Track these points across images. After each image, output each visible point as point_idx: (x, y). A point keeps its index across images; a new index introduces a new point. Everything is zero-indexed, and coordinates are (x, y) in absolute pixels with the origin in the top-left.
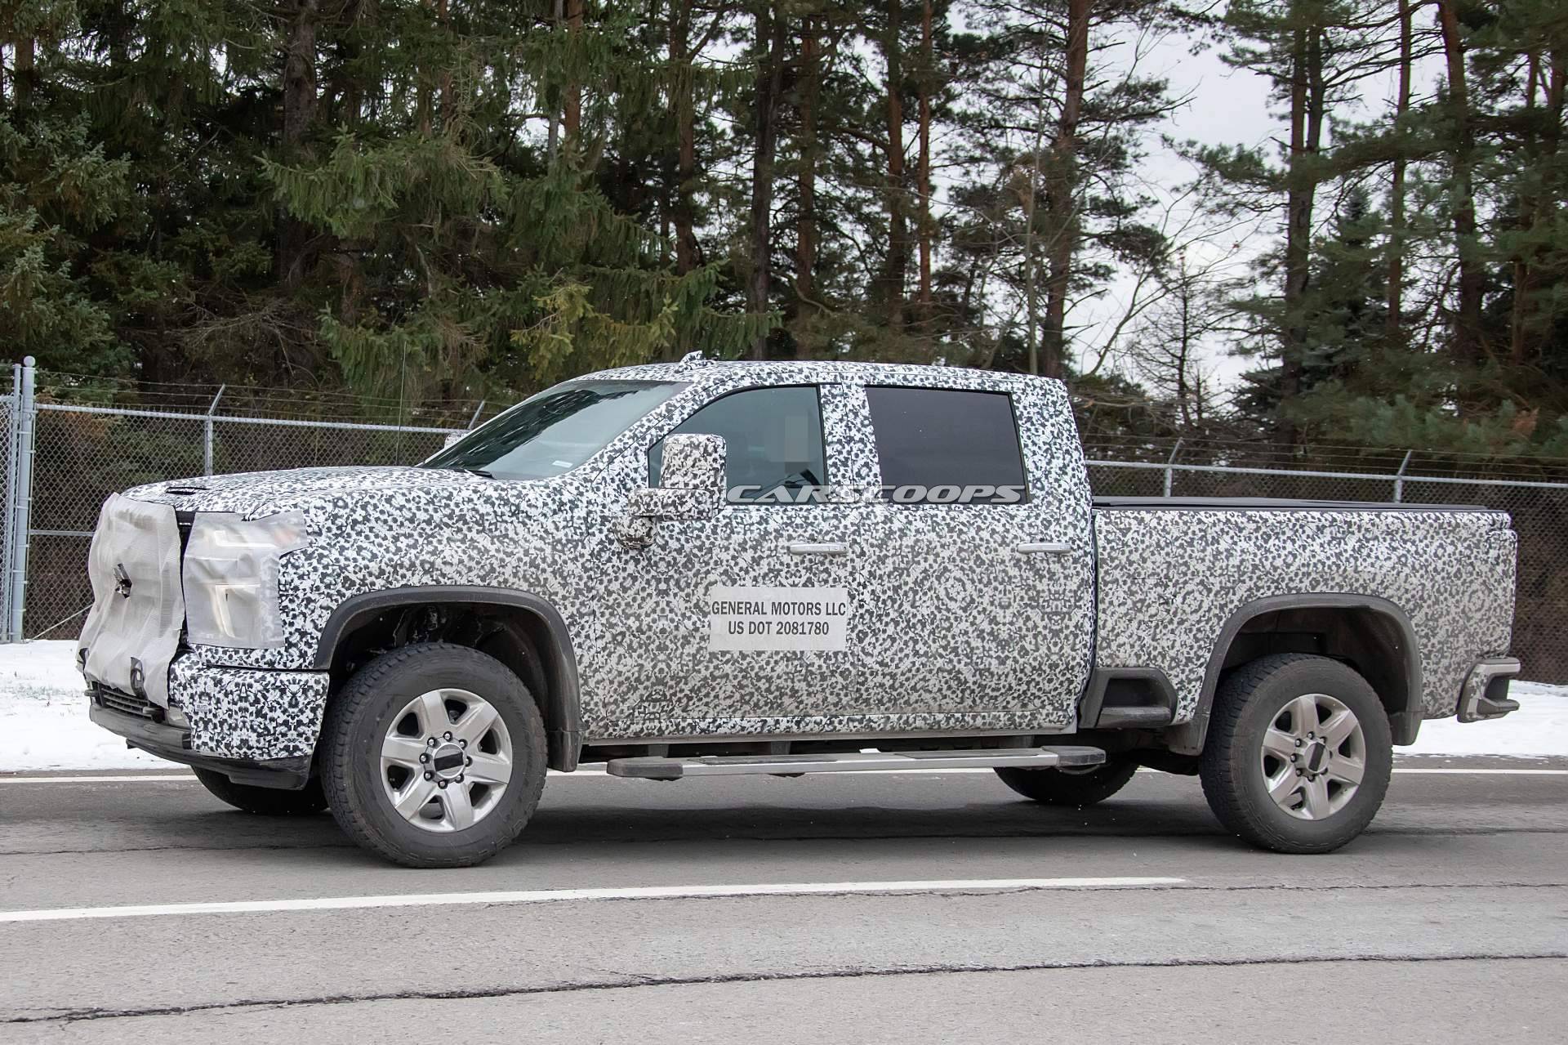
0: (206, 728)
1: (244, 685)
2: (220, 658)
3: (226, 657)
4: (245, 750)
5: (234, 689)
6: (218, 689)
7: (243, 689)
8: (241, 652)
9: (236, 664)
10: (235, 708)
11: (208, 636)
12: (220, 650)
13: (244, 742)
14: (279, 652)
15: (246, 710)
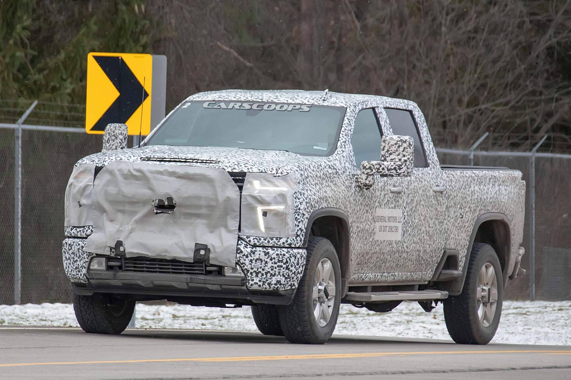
0: (257, 276)
1: (281, 254)
2: (262, 243)
3: (266, 242)
4: (278, 285)
5: (276, 256)
6: (267, 257)
7: (281, 257)
8: (274, 239)
9: (271, 245)
10: (276, 266)
11: (252, 232)
12: (262, 239)
13: (279, 282)
14: (293, 239)
15: (282, 266)
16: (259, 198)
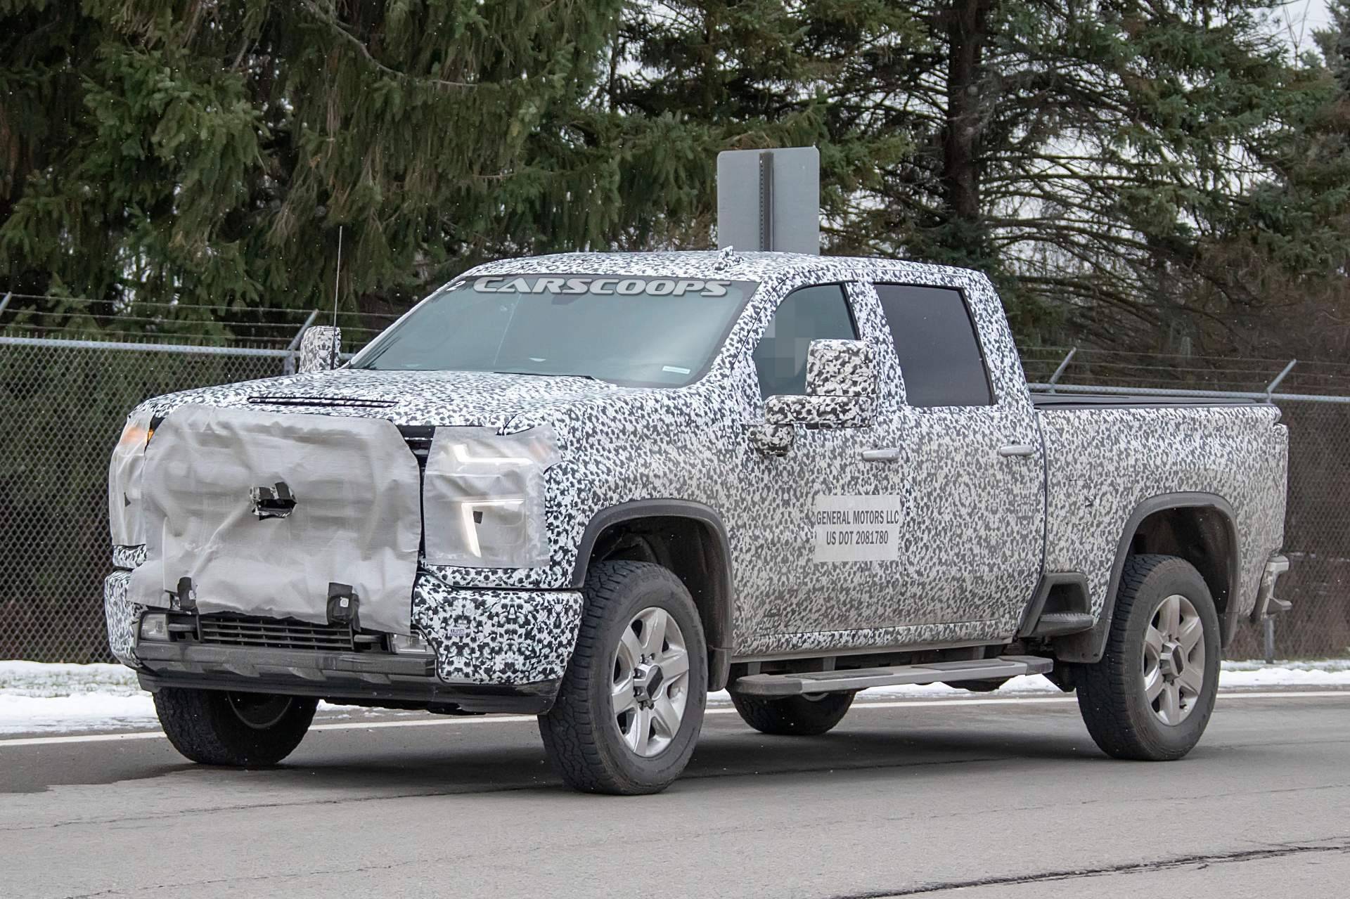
0: (460, 653)
1: (512, 606)
2: (473, 580)
3: (481, 578)
4: (509, 673)
5: (500, 611)
6: (480, 611)
7: (512, 610)
9: (493, 585)
10: (502, 630)
11: (450, 557)
12: (473, 572)
13: (510, 666)
14: (544, 571)
15: (515, 632)
16: (461, 483)
